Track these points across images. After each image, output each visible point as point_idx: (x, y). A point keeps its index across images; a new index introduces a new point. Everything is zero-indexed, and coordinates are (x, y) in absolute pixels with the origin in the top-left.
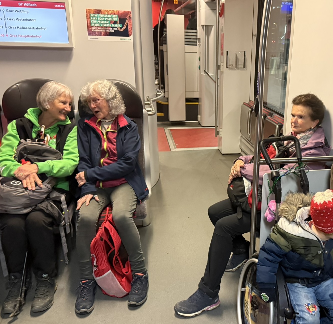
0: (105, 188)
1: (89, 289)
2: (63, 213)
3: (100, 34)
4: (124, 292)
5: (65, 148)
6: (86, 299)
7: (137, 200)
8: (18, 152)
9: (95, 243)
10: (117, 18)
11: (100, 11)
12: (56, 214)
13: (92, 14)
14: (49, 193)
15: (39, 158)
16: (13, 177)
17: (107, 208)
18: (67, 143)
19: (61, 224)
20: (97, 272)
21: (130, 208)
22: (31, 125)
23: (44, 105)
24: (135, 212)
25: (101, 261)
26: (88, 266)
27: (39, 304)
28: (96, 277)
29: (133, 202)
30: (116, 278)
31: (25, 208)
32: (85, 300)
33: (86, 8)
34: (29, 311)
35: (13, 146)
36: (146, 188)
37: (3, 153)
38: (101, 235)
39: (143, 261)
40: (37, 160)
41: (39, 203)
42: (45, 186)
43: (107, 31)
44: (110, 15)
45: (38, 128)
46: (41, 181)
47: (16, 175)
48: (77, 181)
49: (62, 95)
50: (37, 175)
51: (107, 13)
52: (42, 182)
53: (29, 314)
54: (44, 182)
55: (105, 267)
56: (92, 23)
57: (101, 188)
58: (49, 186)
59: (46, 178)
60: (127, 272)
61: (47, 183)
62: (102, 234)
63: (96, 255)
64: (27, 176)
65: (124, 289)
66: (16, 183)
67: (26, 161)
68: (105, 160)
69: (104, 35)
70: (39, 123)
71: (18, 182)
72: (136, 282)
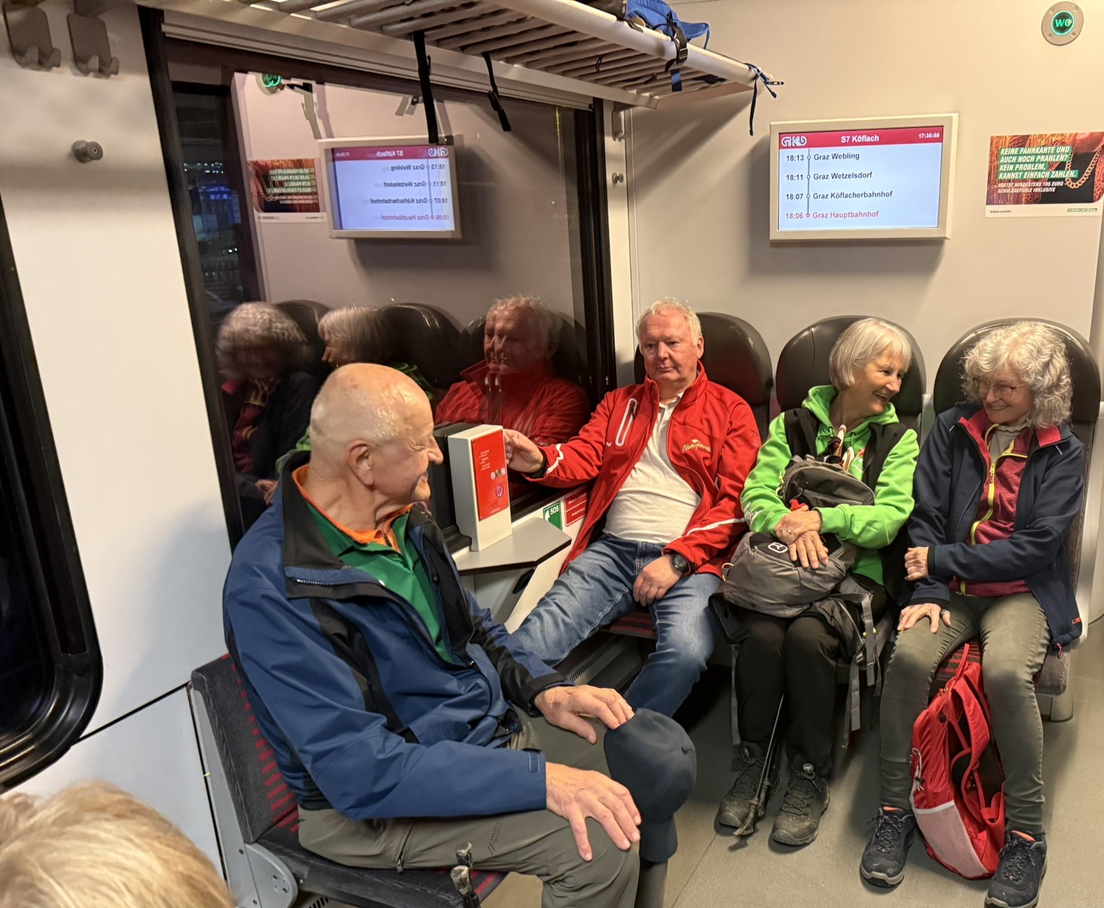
0: (971, 595)
1: (896, 830)
2: (864, 634)
3: (1017, 199)
4: (978, 866)
5: (881, 479)
6: (889, 853)
7: (1048, 643)
8: (788, 483)
9: (924, 724)
10: (1068, 153)
11: (1026, 140)
12: (848, 632)
13: (1005, 148)
14: (839, 580)
15: (827, 499)
16: (771, 535)
17: (966, 644)
18: (886, 469)
19: (855, 658)
20: (921, 795)
21: (1031, 658)
22: (815, 423)
23: (842, 375)
24: (1040, 671)
25: (934, 770)
26: (901, 775)
27: (790, 827)
28: (917, 807)
29: (1039, 646)
30: (965, 824)
31: (790, 605)
32: (885, 852)
33: (992, 135)
34: (768, 836)
35: (779, 467)
36: (1075, 618)
37: (757, 482)
38: (942, 706)
39: (1039, 806)
40: (821, 503)
41: (817, 599)
42: (833, 564)
43: (1036, 190)
44: (1050, 148)
45: (829, 431)
46: (826, 550)
47: (778, 534)
48: (906, 565)
49: (885, 352)
50: (820, 535)
51: (1043, 143)
52: (829, 554)
53: (767, 843)
54: (831, 555)
55: (943, 788)
56: (1002, 172)
57: (961, 594)
58: (842, 564)
59: (838, 546)
60: (992, 820)
61: (839, 556)
62: (946, 706)
63: (923, 755)
64: (800, 535)
65: (981, 860)
66: (778, 548)
67: (800, 503)
68: (982, 525)
69: (1028, 202)
70: (831, 418)
71: (782, 546)
72: (1011, 852)
